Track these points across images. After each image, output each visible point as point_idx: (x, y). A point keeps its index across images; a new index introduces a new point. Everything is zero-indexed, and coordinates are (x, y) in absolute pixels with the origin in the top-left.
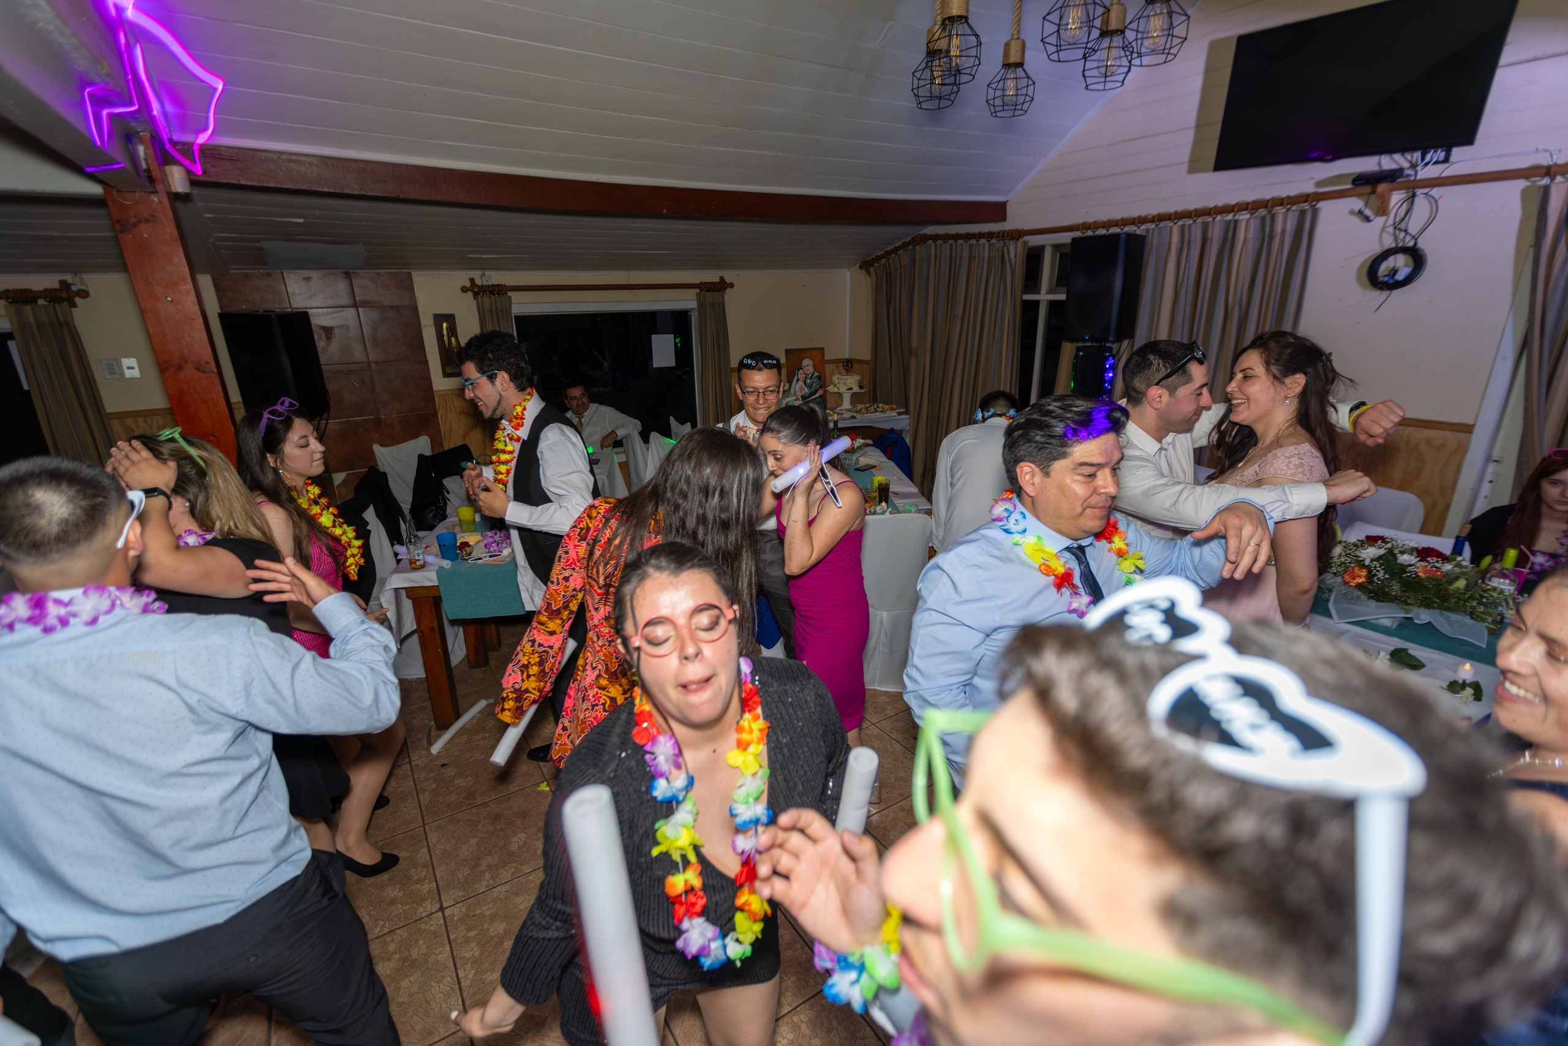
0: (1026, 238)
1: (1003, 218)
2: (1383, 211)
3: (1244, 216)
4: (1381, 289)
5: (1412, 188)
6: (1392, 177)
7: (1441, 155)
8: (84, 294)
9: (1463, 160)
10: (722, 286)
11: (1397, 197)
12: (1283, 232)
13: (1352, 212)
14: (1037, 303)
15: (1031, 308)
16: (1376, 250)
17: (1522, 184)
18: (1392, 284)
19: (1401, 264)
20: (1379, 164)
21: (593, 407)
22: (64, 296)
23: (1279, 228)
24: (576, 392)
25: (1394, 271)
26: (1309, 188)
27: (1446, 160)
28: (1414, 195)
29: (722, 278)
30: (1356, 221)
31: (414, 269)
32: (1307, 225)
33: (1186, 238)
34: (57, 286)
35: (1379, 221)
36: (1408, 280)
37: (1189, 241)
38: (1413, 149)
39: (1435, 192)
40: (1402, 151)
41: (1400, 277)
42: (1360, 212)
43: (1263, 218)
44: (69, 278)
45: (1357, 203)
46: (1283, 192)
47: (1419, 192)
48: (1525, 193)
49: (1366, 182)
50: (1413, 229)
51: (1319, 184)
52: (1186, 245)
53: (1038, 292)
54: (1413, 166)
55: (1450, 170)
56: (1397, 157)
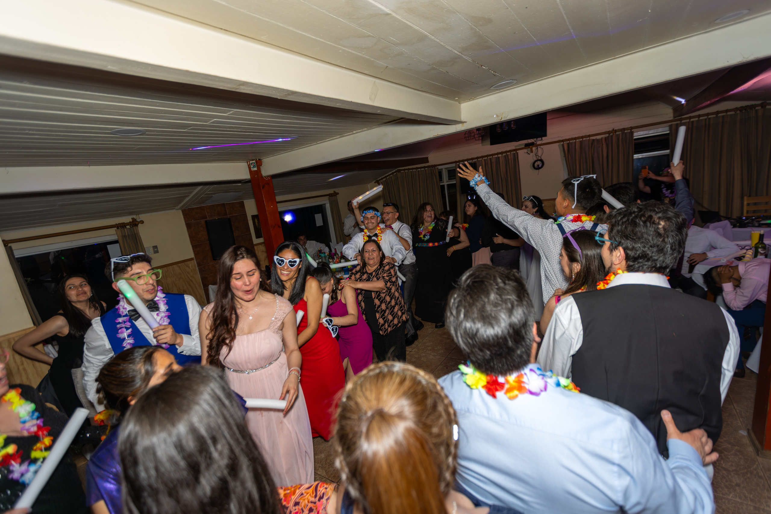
0: (437, 167)
1: (428, 162)
2: (532, 152)
3: (500, 156)
4: (537, 169)
5: (537, 146)
6: (532, 144)
7: (540, 139)
8: (142, 222)
9: (545, 140)
10: (335, 194)
11: (534, 149)
12: (511, 158)
13: (525, 153)
14: (444, 185)
15: (443, 187)
16: (533, 161)
17: (558, 144)
18: (538, 168)
19: (539, 163)
20: (528, 141)
21: (308, 242)
22: (135, 223)
23: (510, 158)
24: (302, 238)
25: (538, 165)
26: (514, 148)
27: (542, 140)
28: (537, 148)
29: (334, 191)
30: (527, 155)
31: (244, 200)
32: (516, 157)
33: (486, 162)
34: (131, 220)
35: (531, 154)
36: (542, 167)
37: (487, 163)
38: (534, 138)
39: (542, 147)
40: (533, 138)
41: (540, 166)
42: (527, 152)
43: (505, 156)
44: (134, 217)
45: (525, 150)
46: (508, 149)
47: (538, 147)
48: (559, 145)
49: (527, 146)
50: (539, 155)
51: (516, 147)
52: (486, 164)
53: (443, 182)
54: (536, 141)
55: (543, 142)
56: (532, 140)
